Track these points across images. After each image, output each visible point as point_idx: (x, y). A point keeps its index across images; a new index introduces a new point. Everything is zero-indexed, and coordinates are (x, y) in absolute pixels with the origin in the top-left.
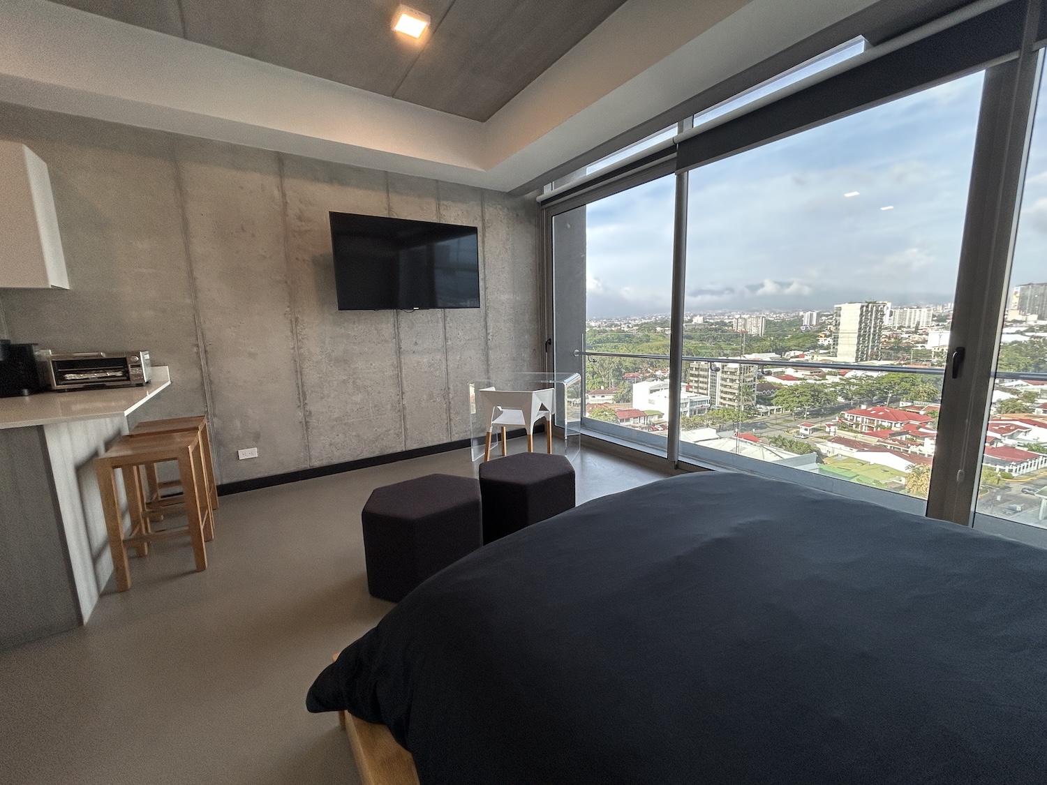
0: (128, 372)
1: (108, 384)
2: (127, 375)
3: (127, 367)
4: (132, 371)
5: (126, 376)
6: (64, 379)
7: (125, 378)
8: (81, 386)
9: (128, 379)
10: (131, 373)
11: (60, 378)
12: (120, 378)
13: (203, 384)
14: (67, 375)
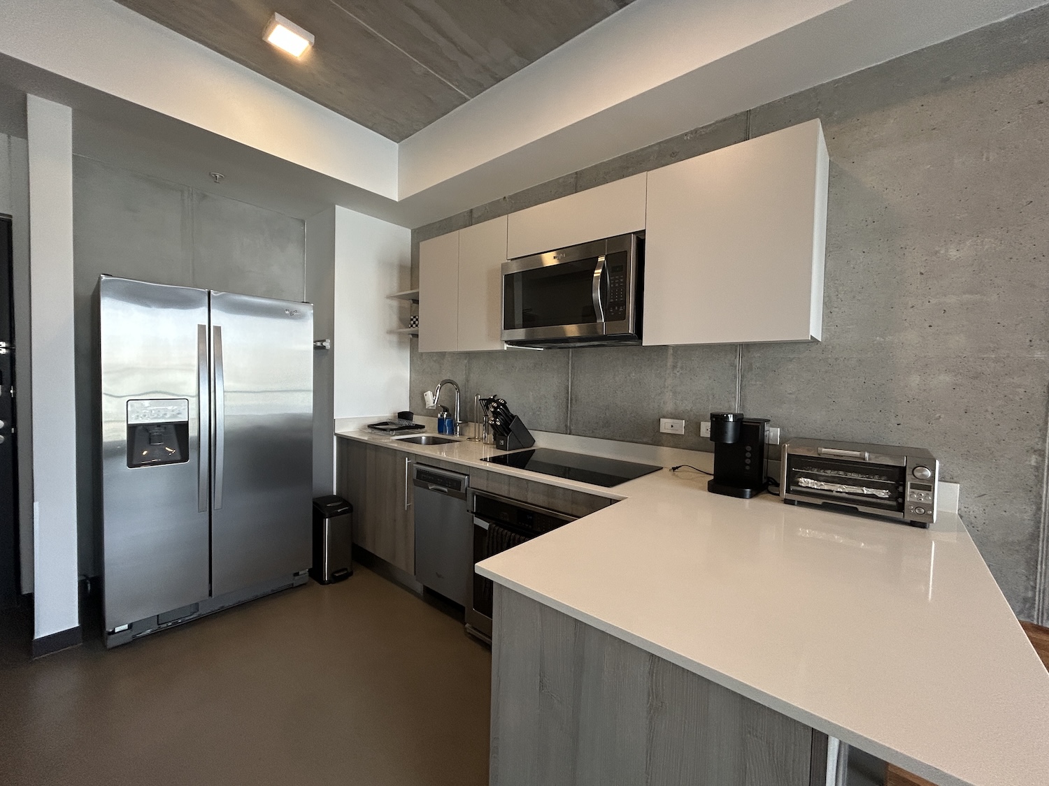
0: (903, 495)
1: (861, 509)
2: (900, 500)
3: (904, 486)
4: (911, 496)
5: (896, 500)
6: (797, 484)
7: (894, 503)
8: (819, 502)
9: (901, 508)
10: (908, 499)
11: (792, 480)
12: (882, 501)
13: (1035, 537)
14: (802, 480)
